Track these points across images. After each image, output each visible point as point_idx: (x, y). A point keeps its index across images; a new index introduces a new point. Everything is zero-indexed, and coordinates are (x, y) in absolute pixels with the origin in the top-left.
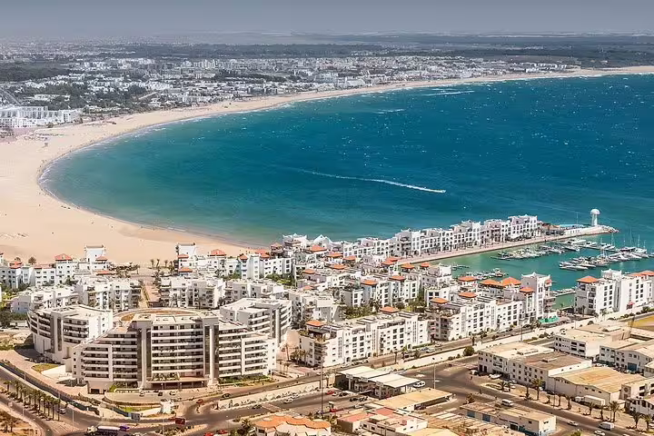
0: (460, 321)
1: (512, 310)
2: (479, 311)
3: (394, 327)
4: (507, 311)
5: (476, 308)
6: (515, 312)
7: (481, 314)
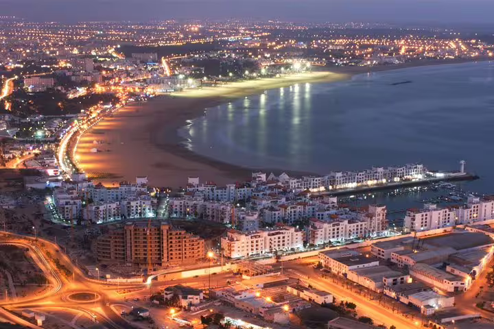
0: (323, 233)
1: (359, 227)
2: (336, 227)
3: (279, 236)
4: (355, 228)
5: (334, 225)
6: (361, 229)
7: (338, 229)
